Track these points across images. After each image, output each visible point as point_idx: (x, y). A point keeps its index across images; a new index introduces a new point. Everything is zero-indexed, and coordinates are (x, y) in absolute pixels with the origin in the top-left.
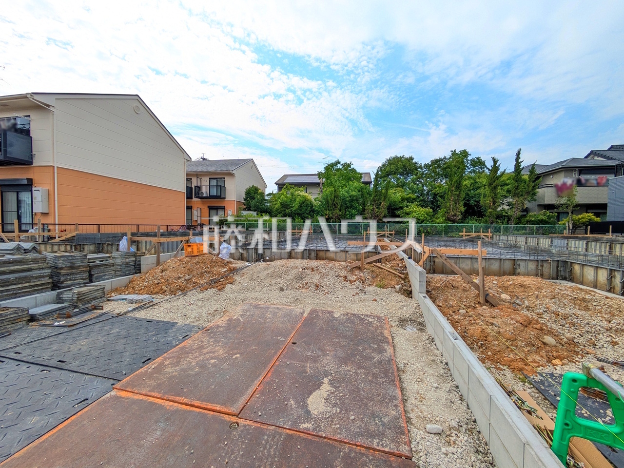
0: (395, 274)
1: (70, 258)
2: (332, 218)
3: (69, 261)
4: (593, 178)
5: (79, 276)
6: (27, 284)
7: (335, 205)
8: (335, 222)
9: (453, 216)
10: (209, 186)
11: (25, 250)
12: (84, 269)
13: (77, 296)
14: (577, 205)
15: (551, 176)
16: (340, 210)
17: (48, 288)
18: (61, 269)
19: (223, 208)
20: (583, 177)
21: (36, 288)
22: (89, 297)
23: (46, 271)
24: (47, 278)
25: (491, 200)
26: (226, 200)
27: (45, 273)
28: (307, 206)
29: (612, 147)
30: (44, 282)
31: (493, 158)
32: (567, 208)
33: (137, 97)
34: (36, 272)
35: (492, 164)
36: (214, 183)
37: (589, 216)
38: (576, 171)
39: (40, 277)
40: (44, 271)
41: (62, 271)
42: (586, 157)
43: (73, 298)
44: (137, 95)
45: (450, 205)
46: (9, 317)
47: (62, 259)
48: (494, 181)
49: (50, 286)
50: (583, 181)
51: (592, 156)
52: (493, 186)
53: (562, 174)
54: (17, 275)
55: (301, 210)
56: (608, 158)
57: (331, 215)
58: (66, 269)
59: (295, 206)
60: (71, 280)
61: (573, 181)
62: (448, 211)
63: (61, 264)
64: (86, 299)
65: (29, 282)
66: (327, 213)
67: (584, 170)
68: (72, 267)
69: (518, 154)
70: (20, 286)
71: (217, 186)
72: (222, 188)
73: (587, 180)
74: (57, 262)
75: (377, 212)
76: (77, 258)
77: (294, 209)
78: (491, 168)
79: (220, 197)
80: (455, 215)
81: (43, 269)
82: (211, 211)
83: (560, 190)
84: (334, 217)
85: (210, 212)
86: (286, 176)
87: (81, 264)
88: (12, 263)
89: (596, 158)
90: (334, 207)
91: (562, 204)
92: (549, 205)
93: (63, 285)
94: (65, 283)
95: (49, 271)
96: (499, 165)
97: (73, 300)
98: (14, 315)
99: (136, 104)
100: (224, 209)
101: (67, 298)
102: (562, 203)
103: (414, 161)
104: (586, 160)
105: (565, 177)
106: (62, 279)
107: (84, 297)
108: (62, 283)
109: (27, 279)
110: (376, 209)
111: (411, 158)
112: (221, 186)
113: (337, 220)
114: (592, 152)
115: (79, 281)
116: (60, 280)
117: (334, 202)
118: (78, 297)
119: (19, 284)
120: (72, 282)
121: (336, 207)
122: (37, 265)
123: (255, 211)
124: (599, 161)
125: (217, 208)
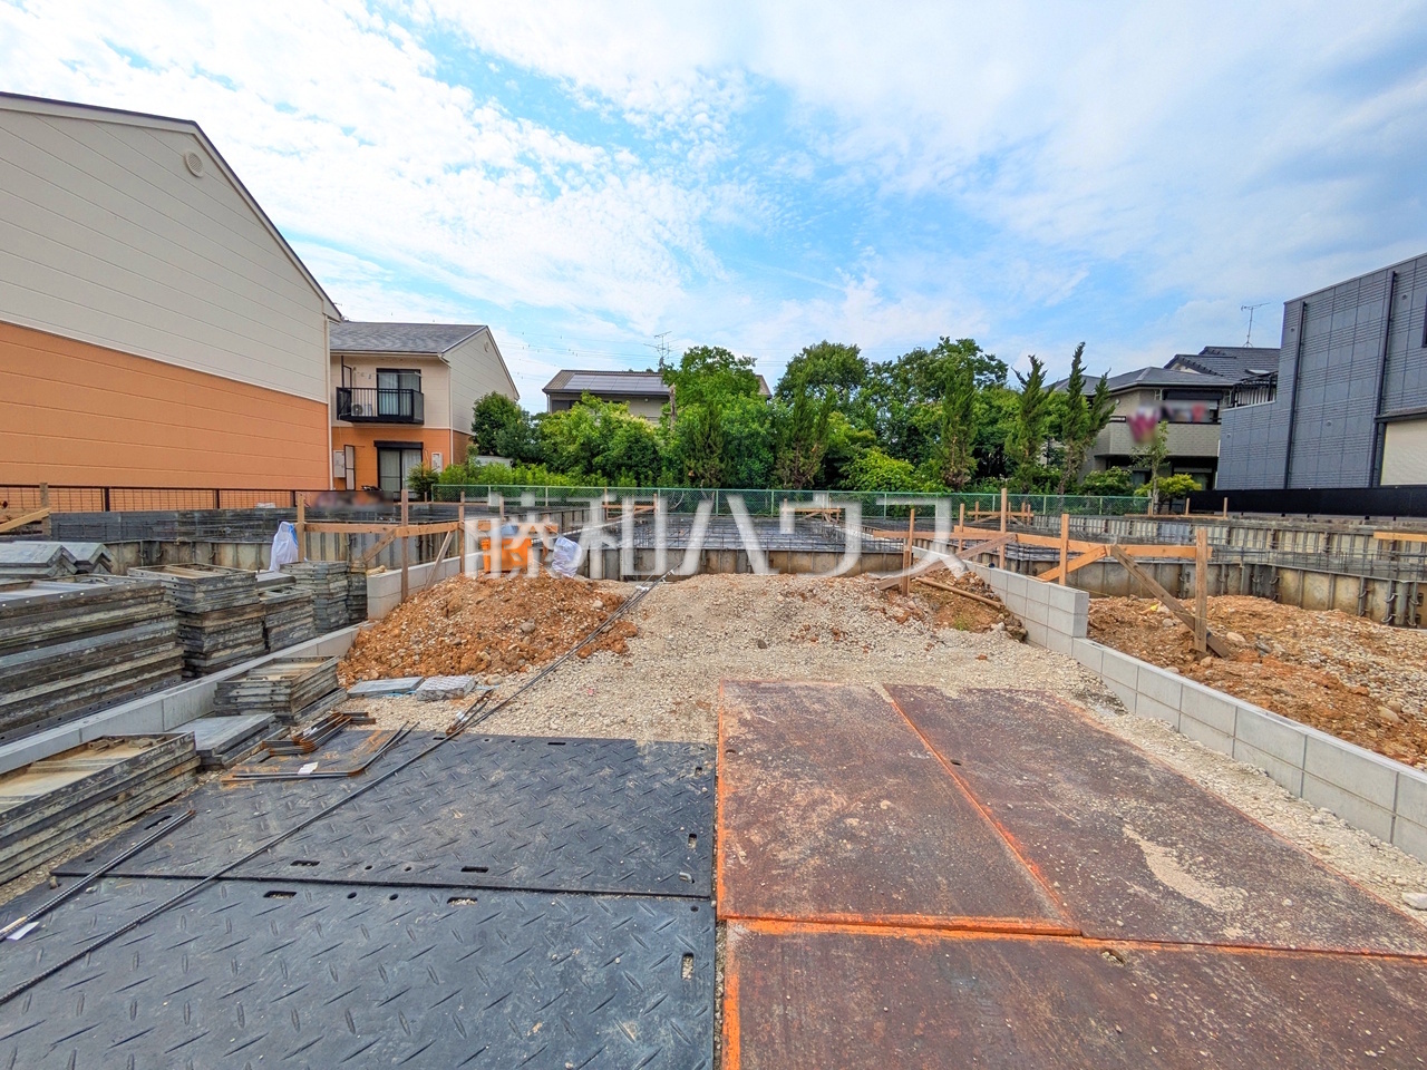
0: (978, 600)
1: (221, 585)
2: (703, 478)
3: (217, 594)
4: (1185, 407)
5: (242, 634)
6: (127, 666)
7: (710, 447)
8: (710, 487)
9: (954, 475)
10: (378, 389)
11: (77, 564)
12: (255, 615)
13: (288, 691)
14: (1168, 459)
15: (1117, 401)
16: (722, 460)
17: (173, 672)
18: (203, 616)
19: (419, 448)
20: (1171, 405)
21: (147, 676)
22: (309, 692)
23: (167, 625)
24: (171, 645)
25: (1027, 444)
26: (425, 426)
27: (165, 629)
28: (646, 448)
29: (1207, 349)
30: (165, 656)
31: (1032, 358)
32: (1150, 463)
33: (193, 130)
34: (143, 629)
35: (1031, 370)
36: (390, 382)
37: (1183, 480)
38: (1159, 391)
39: (153, 643)
40: (161, 626)
41: (207, 623)
42: (1168, 367)
43: (276, 698)
44: (193, 123)
45: (951, 454)
46: (155, 764)
47: (204, 588)
48: (1034, 406)
49: (178, 667)
50: (1171, 412)
51: (1177, 365)
52: (1031, 415)
53: (1137, 398)
54: (100, 640)
55: (630, 458)
56: (1204, 371)
57: (701, 471)
58: (215, 615)
59: (616, 448)
60: (226, 647)
61: (1155, 412)
62: (948, 466)
63: (201, 601)
64: (306, 697)
65: (131, 659)
66: (693, 466)
67: (1172, 392)
68: (228, 611)
69: (1079, 354)
70: (109, 672)
71: (399, 390)
72: (415, 396)
73: (1176, 411)
74: (188, 596)
75: (803, 465)
76: (235, 583)
77: (615, 453)
78: (1027, 379)
79: (411, 420)
80: (959, 473)
81: (158, 618)
82: (384, 454)
83: (1138, 427)
84: (708, 475)
85: (382, 457)
86: (565, 374)
87: (246, 602)
88: (86, 604)
89: (1183, 369)
90: (708, 451)
91: (1142, 456)
92: (1116, 456)
93: (209, 663)
94: (215, 655)
95: (174, 623)
96: (1044, 373)
97: (272, 702)
98: (166, 759)
99: (191, 147)
100: (421, 449)
101: (253, 699)
102: (1142, 453)
103: (859, 356)
104: (1167, 372)
105: (1143, 403)
106: (207, 645)
107: (302, 693)
108: (206, 656)
109: (124, 651)
110: (801, 459)
111: (855, 351)
112: (412, 391)
113: (714, 481)
114: (1177, 357)
115: (245, 647)
116: (202, 647)
117: (710, 441)
118: (291, 694)
119: (108, 665)
120: (228, 651)
121: (712, 452)
122: (145, 608)
123: (507, 456)
124: (1188, 376)
125: (400, 448)
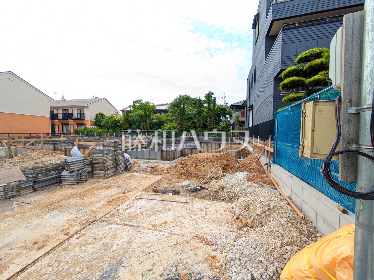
10: (77, 113)
19: (84, 124)
26: (85, 120)
36: (79, 111)
44: (10, 72)
79: (82, 119)
82: (78, 126)
99: (10, 76)
112: (82, 113)
121: (127, 124)
125: (81, 125)
